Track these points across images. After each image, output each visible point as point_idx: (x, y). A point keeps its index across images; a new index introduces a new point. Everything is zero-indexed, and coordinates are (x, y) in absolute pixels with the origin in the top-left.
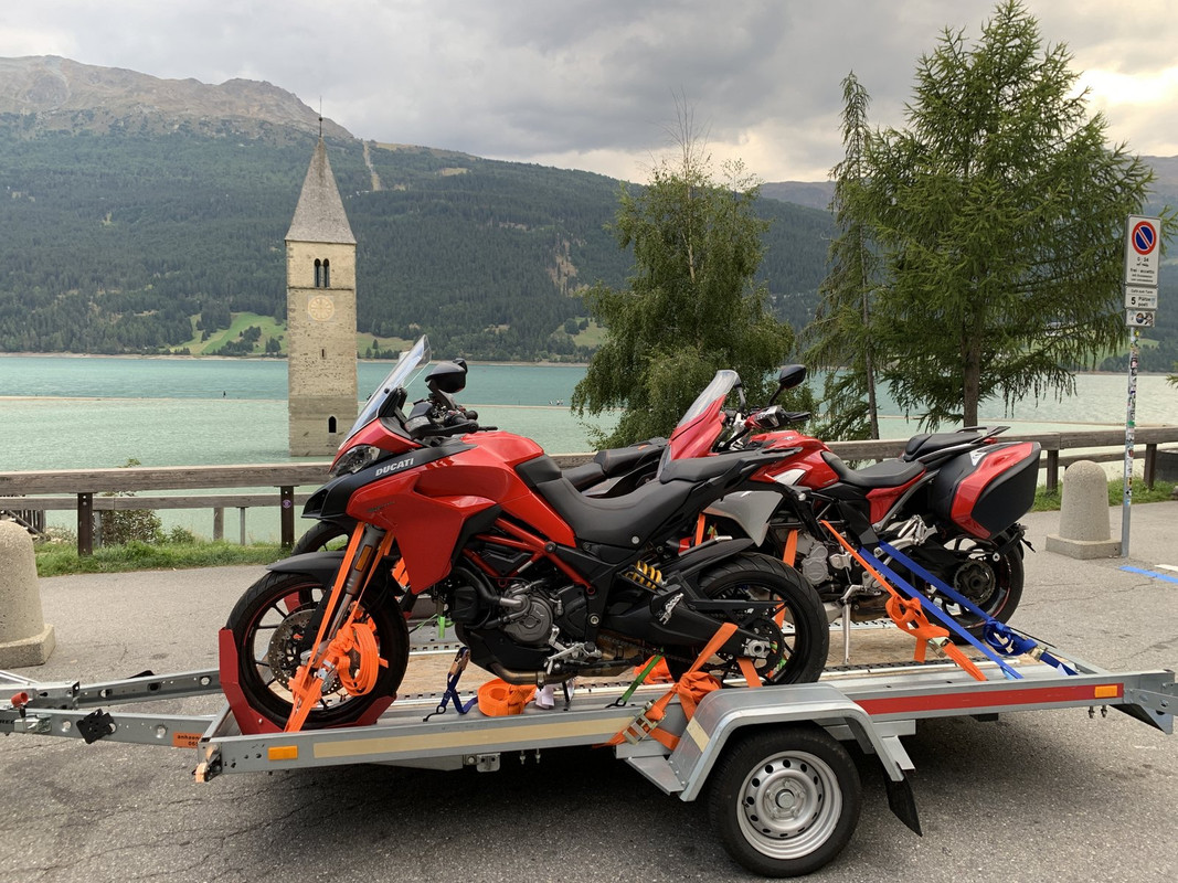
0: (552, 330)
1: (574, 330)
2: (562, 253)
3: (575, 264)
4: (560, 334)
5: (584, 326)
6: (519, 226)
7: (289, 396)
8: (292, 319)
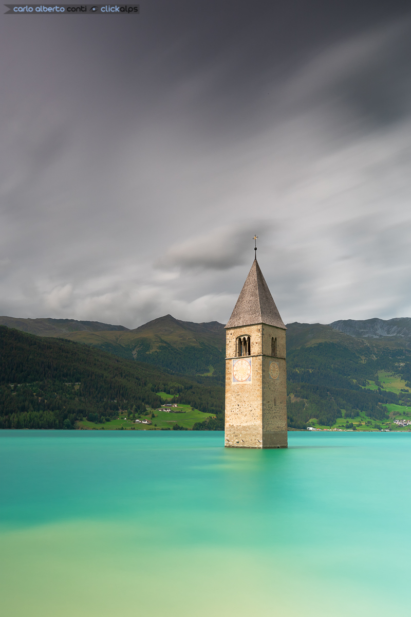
7: (261, 433)
8: (263, 377)
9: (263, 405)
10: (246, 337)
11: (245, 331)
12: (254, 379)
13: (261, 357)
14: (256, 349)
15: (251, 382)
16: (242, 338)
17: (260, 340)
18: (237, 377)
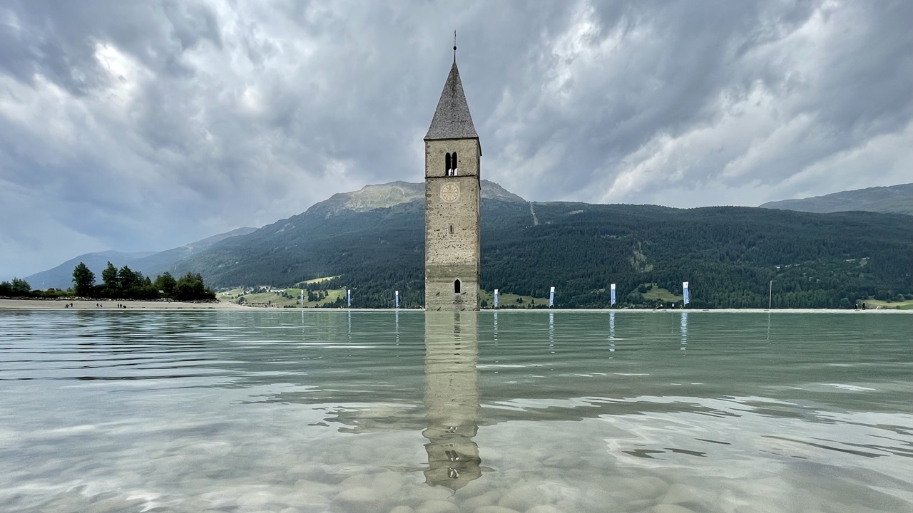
0: (629, 291)
1: (644, 290)
2: (637, 249)
3: (645, 254)
4: (635, 294)
5: (650, 288)
6: (611, 237)
7: (426, 265)
8: (429, 203)
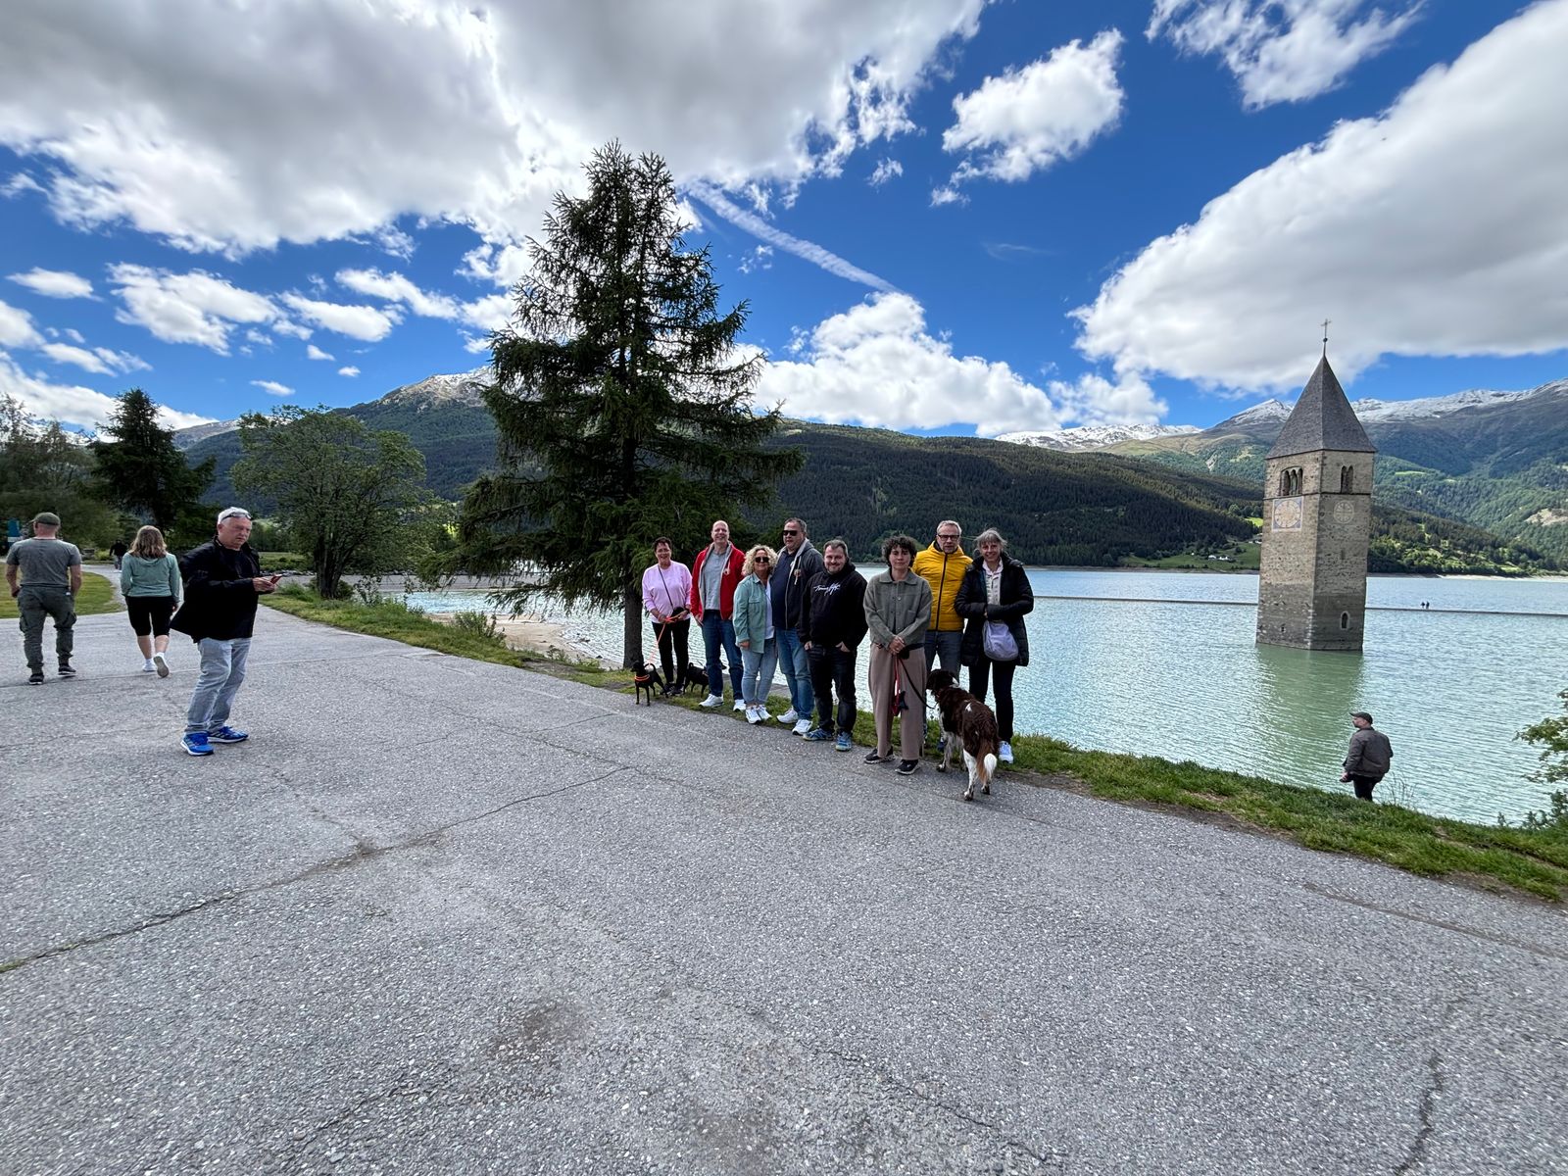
2: (877, 486)
6: (844, 468)
7: (1312, 594)
8: (1321, 522)
9: (1317, 559)
10: (1297, 471)
11: (1295, 460)
12: (1304, 525)
13: (1318, 496)
14: (1310, 486)
15: (1300, 530)
16: (1290, 471)
17: (1317, 473)
18: (1279, 523)
